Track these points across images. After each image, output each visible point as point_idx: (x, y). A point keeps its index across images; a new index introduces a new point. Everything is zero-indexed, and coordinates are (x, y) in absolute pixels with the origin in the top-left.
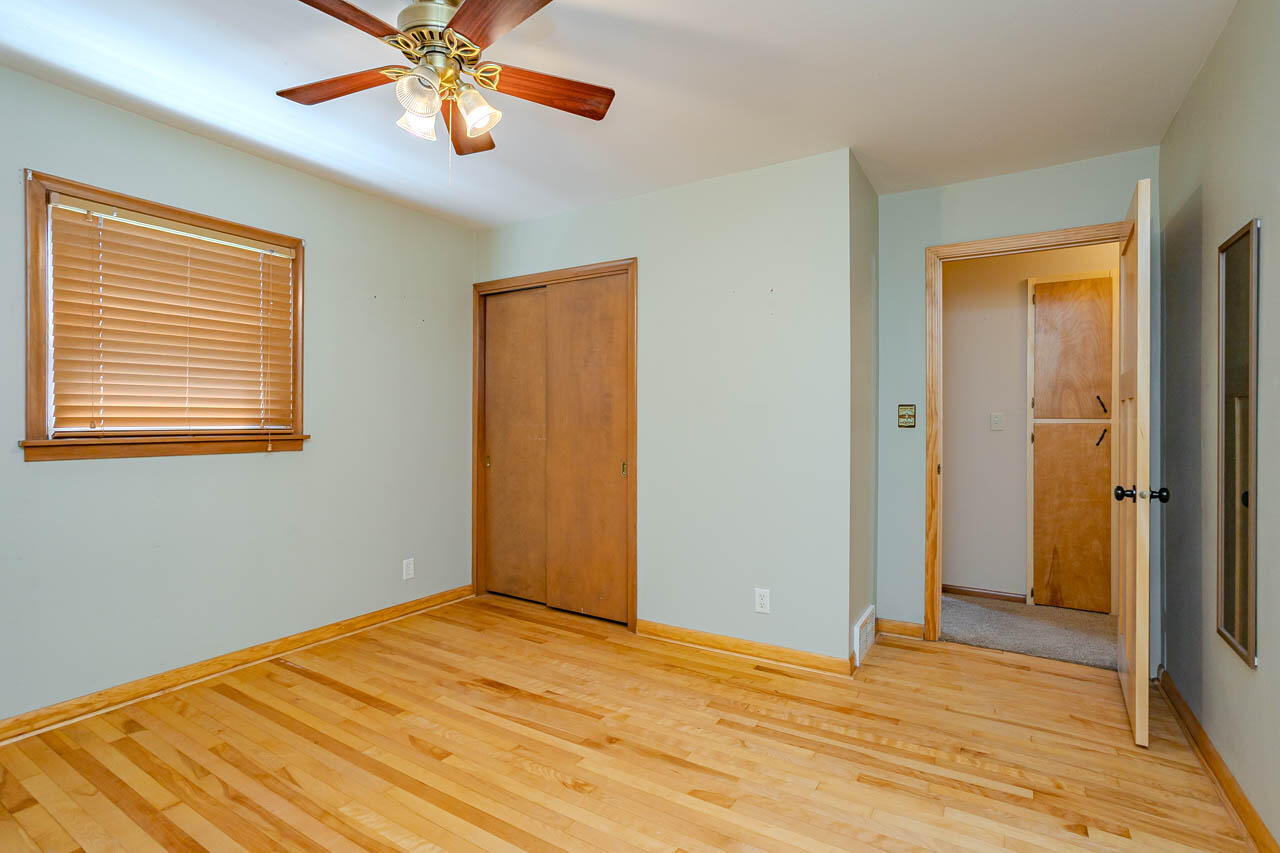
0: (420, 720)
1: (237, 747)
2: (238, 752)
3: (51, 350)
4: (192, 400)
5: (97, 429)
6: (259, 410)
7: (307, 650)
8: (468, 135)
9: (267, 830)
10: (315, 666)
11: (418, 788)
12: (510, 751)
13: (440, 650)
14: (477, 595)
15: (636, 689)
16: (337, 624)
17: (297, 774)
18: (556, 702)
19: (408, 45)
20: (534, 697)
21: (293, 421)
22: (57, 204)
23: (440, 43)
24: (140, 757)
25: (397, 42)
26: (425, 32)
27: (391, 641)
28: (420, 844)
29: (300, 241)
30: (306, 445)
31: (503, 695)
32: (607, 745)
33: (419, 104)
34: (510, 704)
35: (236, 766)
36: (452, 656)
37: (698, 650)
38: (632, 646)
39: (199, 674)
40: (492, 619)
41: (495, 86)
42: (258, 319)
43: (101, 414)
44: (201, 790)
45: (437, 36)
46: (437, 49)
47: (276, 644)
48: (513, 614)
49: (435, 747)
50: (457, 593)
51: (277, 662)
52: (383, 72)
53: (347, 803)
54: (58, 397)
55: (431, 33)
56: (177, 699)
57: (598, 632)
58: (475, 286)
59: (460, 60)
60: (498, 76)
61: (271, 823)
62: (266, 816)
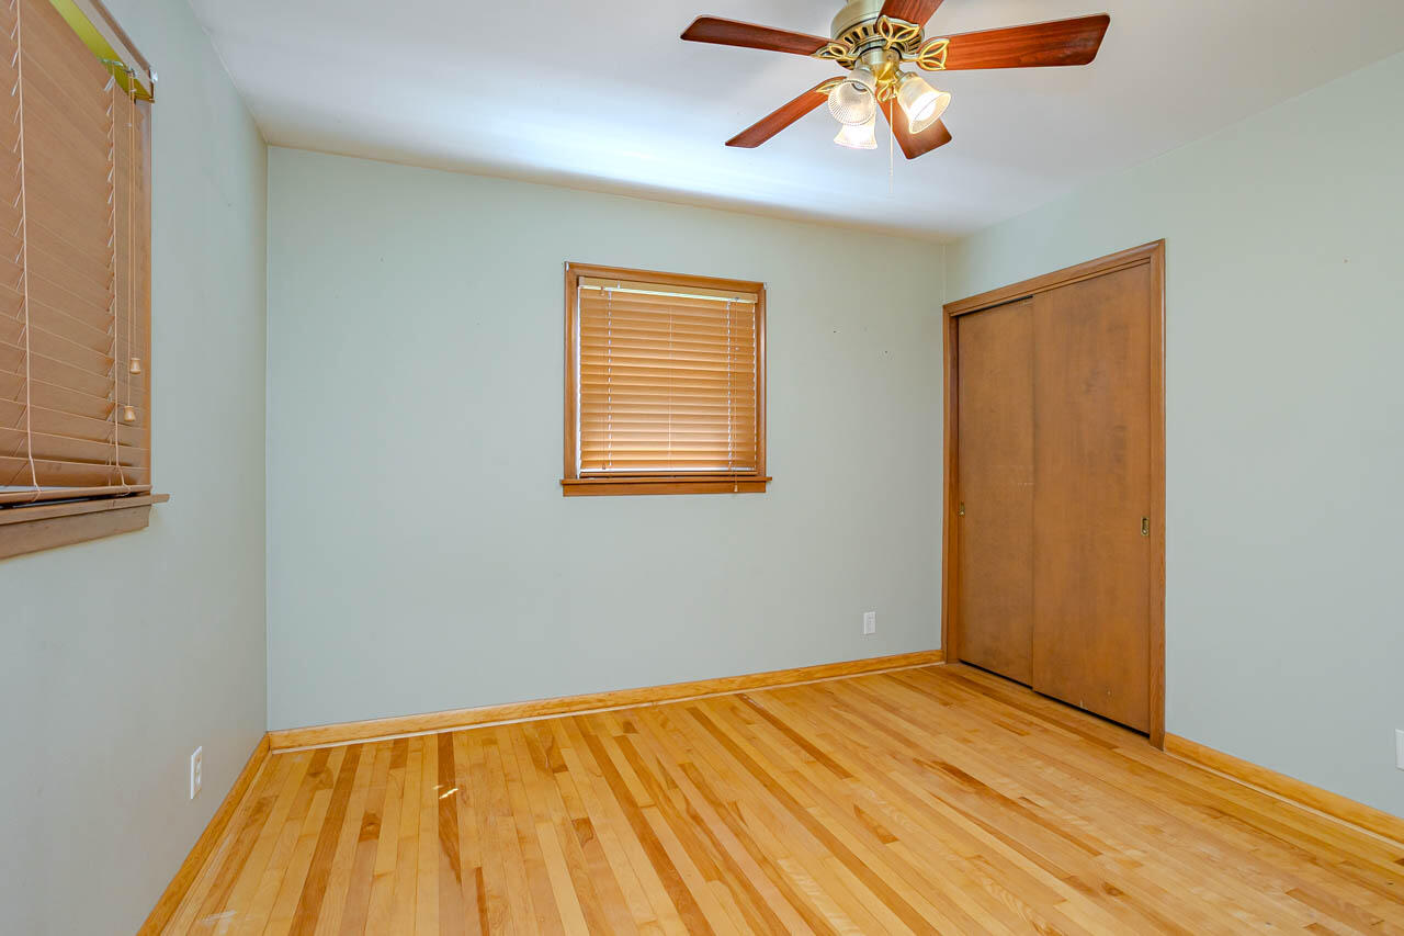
0: (868, 791)
1: (701, 770)
2: (700, 774)
3: (579, 404)
4: (674, 443)
5: (607, 470)
6: (726, 453)
7: (768, 691)
8: (911, 131)
9: (715, 857)
10: (774, 708)
11: (858, 867)
12: (967, 859)
13: (896, 718)
14: (947, 662)
15: (1157, 830)
16: (797, 670)
17: (745, 812)
18: (1032, 813)
19: (840, 52)
20: (1005, 801)
21: (757, 463)
22: (585, 286)
23: (877, 37)
24: (632, 756)
25: (829, 53)
26: (859, 30)
27: (846, 697)
28: (851, 931)
29: (762, 285)
30: (768, 487)
31: (966, 787)
32: (1104, 895)
33: (855, 112)
34: (972, 801)
35: (699, 788)
36: (912, 728)
37: (1274, 801)
38: (1153, 767)
39: (679, 694)
40: (962, 694)
41: (942, 65)
42: (725, 365)
43: (610, 458)
44: (670, 800)
45: (871, 31)
46: (873, 45)
47: (741, 679)
48: (987, 692)
49: (880, 826)
50: (924, 657)
51: (740, 696)
52: (818, 91)
53: (787, 857)
54: (583, 443)
55: (865, 30)
56: (662, 713)
57: (1104, 737)
58: (944, 307)
59: (899, 48)
60: (945, 52)
61: (720, 853)
62: (717, 844)
